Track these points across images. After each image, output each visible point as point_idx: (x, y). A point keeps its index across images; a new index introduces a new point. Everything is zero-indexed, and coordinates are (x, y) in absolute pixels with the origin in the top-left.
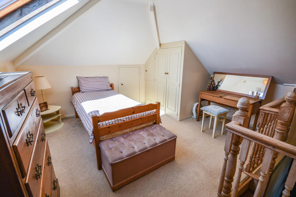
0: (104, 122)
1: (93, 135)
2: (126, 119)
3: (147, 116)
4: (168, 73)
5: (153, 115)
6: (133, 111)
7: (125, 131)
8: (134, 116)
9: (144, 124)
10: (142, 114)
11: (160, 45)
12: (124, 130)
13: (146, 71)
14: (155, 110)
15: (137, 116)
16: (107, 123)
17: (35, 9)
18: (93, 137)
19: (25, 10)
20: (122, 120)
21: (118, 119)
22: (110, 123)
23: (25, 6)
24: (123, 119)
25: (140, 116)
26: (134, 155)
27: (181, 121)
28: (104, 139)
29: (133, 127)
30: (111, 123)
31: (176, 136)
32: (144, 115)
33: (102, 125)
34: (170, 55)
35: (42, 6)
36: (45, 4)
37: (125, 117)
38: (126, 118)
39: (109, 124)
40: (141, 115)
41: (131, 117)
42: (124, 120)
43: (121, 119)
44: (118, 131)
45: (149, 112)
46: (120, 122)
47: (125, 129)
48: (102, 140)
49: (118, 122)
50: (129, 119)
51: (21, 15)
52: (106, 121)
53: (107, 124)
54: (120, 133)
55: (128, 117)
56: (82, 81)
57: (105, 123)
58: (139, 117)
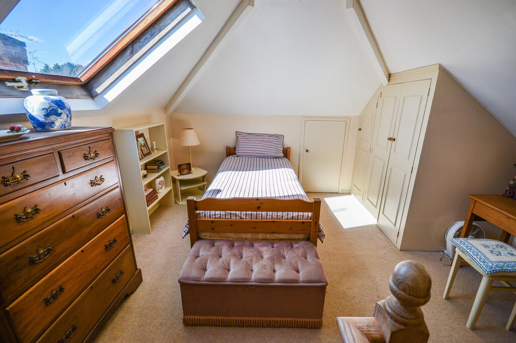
0: (209, 212)
1: (188, 226)
2: (246, 216)
3: (288, 220)
4: (394, 140)
5: (303, 223)
6: (258, 205)
7: (244, 236)
8: (262, 215)
9: (283, 235)
10: (279, 214)
11: (390, 77)
12: (240, 233)
13: (360, 129)
14: (310, 214)
15: (268, 216)
16: (211, 214)
17: (147, 43)
18: (188, 229)
19: (136, 46)
20: (239, 217)
21: (232, 212)
22: (216, 216)
23: (136, 41)
24: (240, 215)
25: (274, 216)
26: (219, 283)
27: (405, 251)
28: (206, 238)
29: (260, 233)
30: (219, 215)
31: (327, 282)
32: (284, 218)
33: (203, 215)
34: (404, 99)
35: (155, 36)
36: (157, 34)
37: (245, 212)
38: (246, 214)
39: (214, 217)
40: (277, 216)
41: (257, 214)
42: (242, 216)
43: (236, 214)
44: (230, 233)
45: (295, 214)
46: (235, 218)
47: (244, 233)
48: (204, 238)
49: (231, 217)
50: (251, 218)
51: (132, 54)
52: (211, 212)
53: (211, 216)
54: (234, 237)
55: (250, 212)
56: (241, 139)
57: (209, 214)
58: (272, 218)
